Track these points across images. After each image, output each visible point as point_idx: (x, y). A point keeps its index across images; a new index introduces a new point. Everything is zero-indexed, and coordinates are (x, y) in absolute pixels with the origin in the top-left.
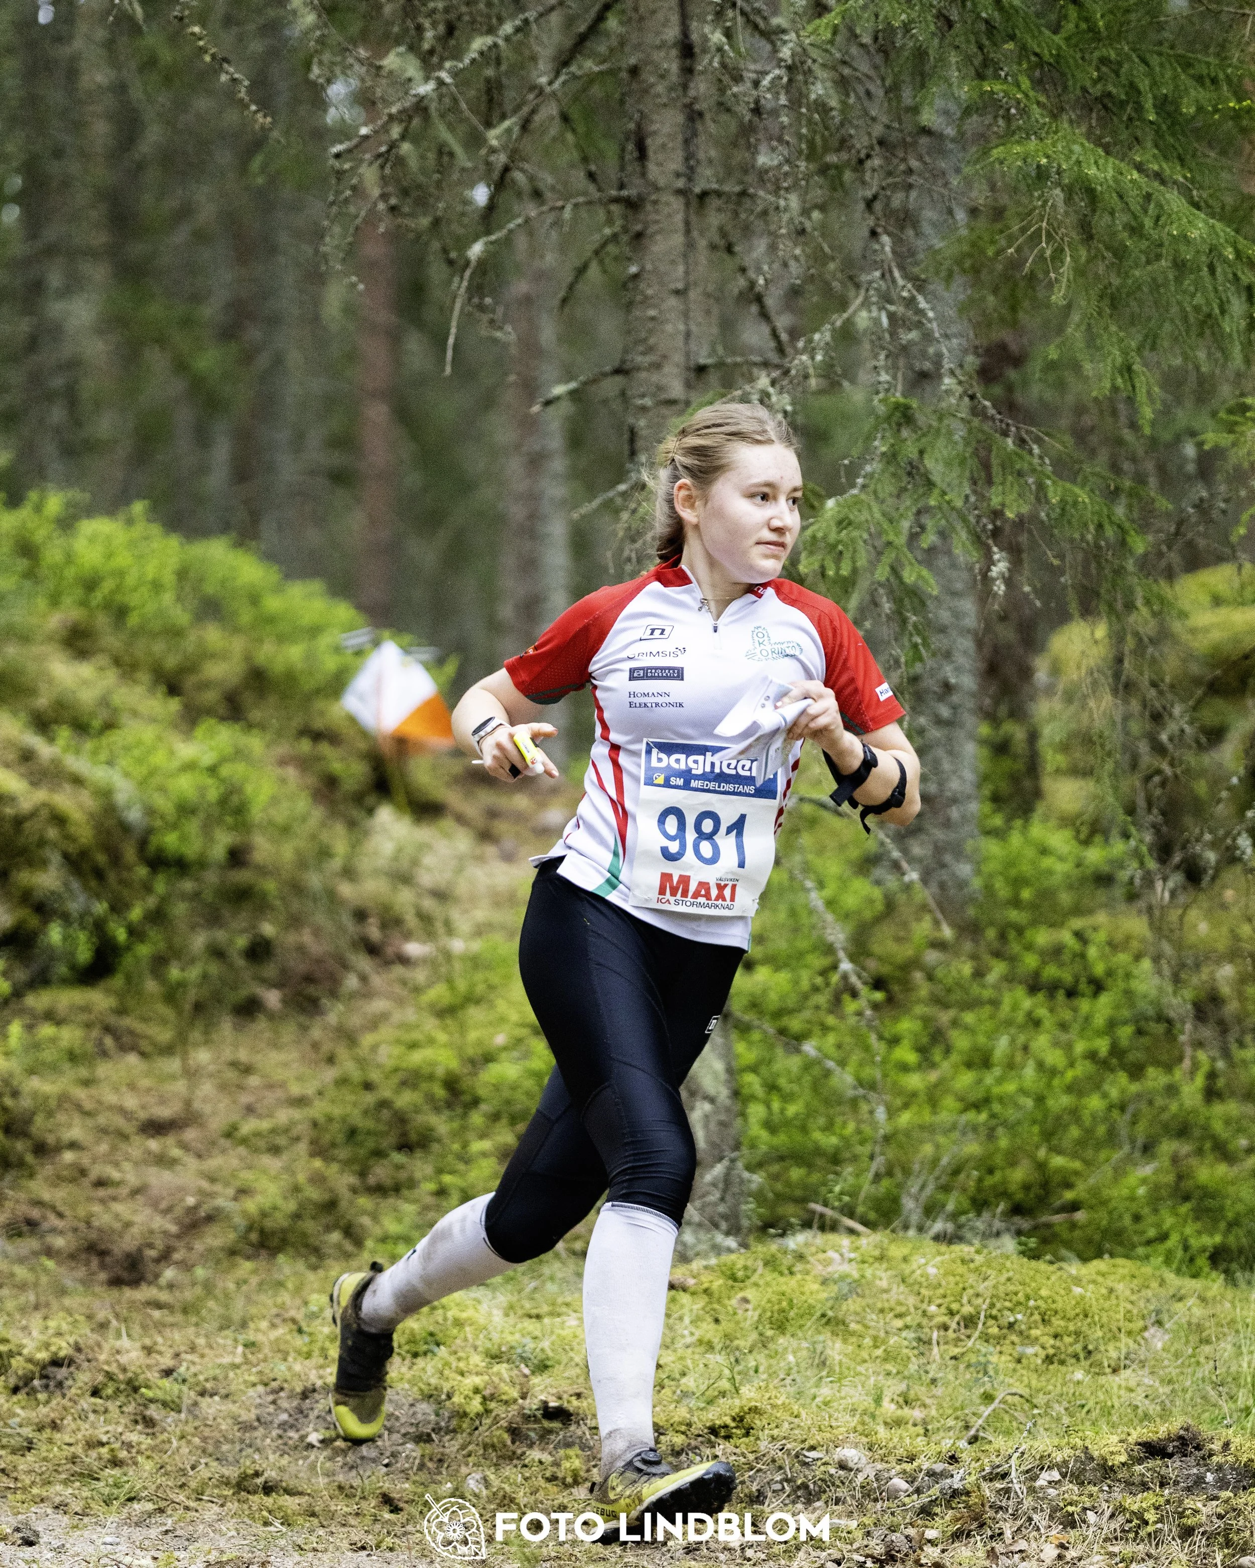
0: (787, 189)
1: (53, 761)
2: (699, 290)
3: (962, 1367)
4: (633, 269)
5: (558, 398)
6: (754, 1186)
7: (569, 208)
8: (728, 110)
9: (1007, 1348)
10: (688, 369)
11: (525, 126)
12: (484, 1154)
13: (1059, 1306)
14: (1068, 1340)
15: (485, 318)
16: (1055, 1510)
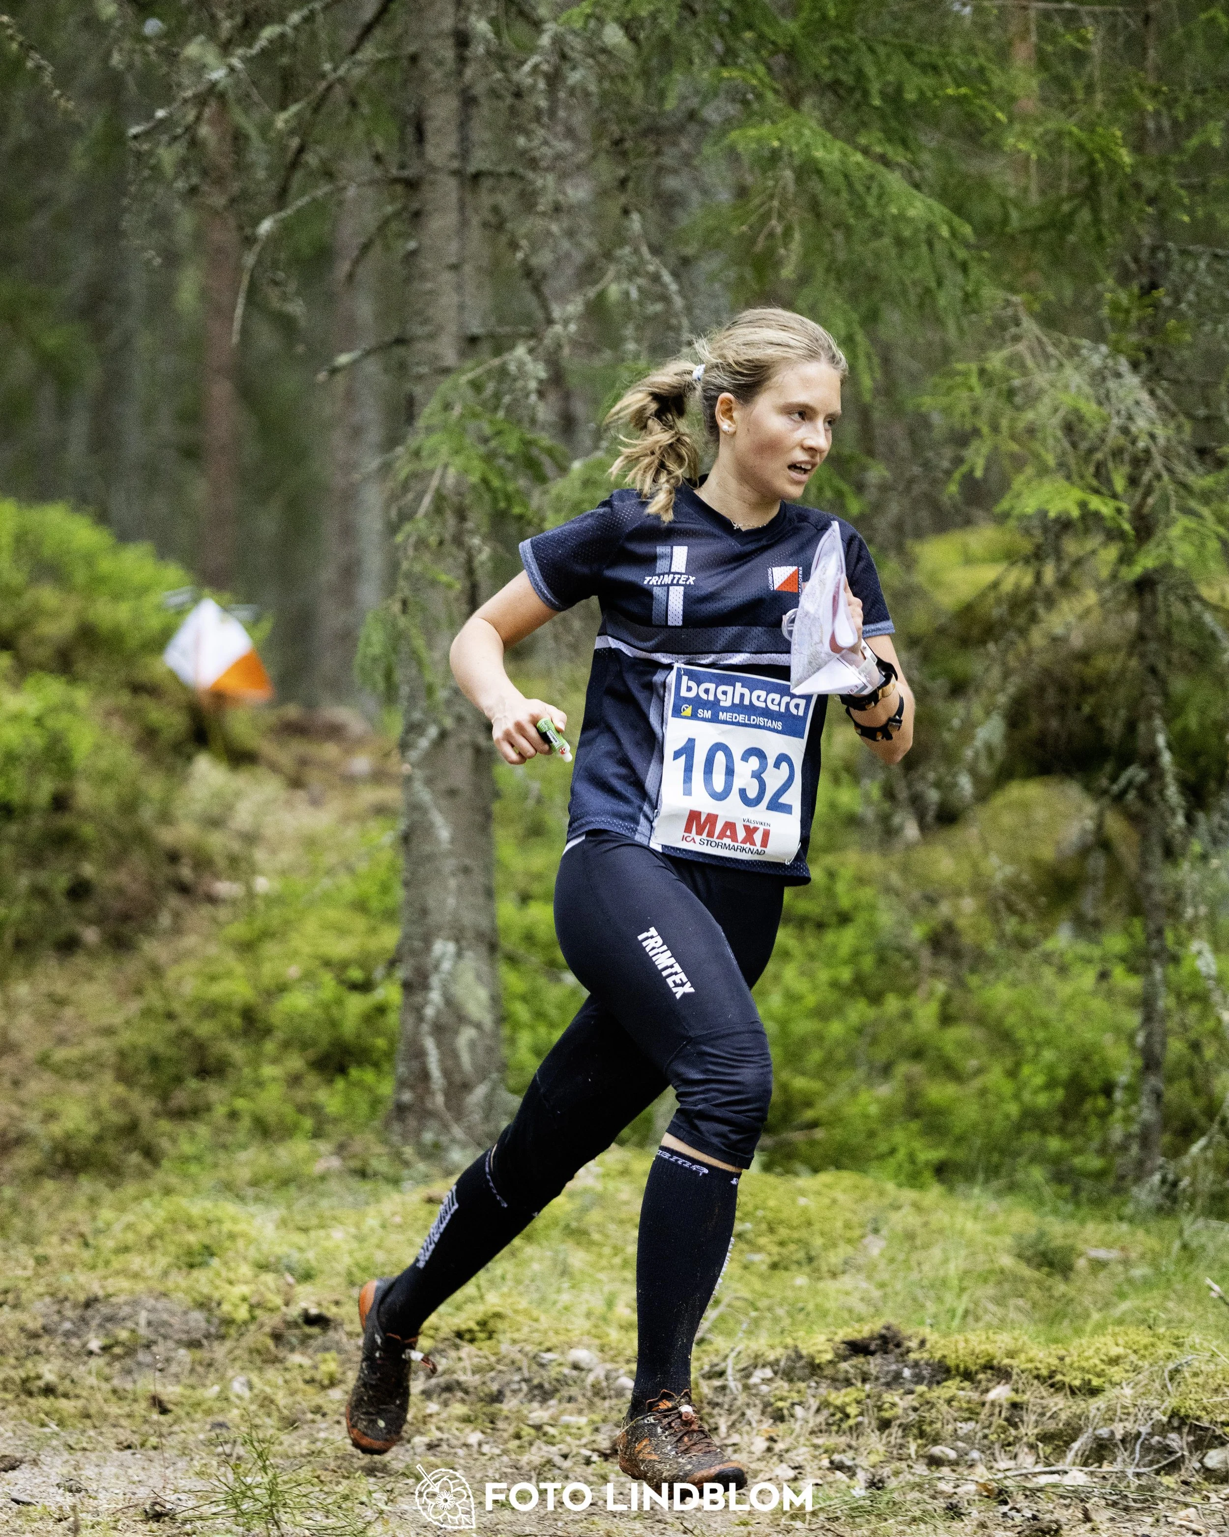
0: (547, 169)
2: (472, 264)
4: (413, 245)
5: (342, 368)
7: (353, 187)
10: (462, 339)
11: (317, 108)
12: (274, 1079)
13: (784, 1215)
14: (792, 1247)
16: (767, 1405)
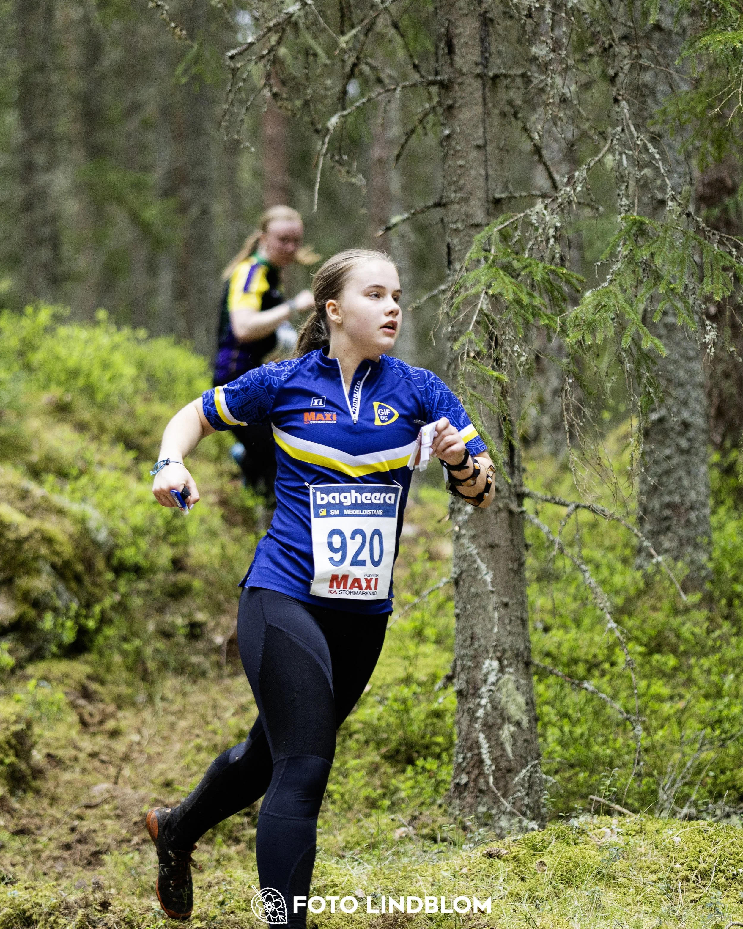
1: (43, 497)
2: (495, 145)
3: (700, 907)
4: (447, 132)
5: (395, 225)
6: (549, 785)
7: (399, 89)
8: (511, 17)
9: (732, 893)
10: (488, 202)
11: (367, 32)
15: (343, 169)
